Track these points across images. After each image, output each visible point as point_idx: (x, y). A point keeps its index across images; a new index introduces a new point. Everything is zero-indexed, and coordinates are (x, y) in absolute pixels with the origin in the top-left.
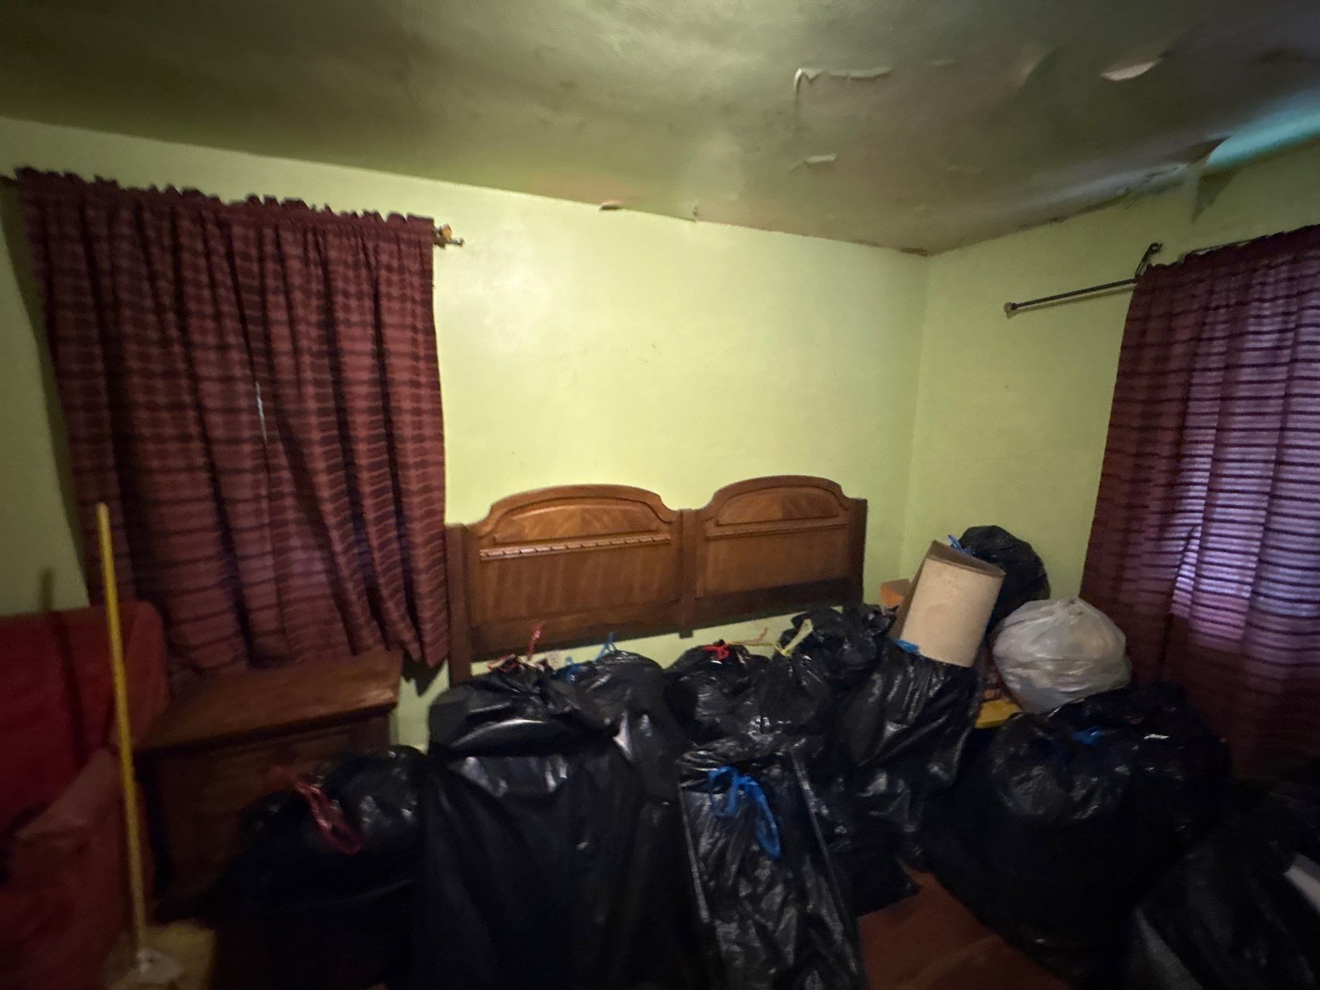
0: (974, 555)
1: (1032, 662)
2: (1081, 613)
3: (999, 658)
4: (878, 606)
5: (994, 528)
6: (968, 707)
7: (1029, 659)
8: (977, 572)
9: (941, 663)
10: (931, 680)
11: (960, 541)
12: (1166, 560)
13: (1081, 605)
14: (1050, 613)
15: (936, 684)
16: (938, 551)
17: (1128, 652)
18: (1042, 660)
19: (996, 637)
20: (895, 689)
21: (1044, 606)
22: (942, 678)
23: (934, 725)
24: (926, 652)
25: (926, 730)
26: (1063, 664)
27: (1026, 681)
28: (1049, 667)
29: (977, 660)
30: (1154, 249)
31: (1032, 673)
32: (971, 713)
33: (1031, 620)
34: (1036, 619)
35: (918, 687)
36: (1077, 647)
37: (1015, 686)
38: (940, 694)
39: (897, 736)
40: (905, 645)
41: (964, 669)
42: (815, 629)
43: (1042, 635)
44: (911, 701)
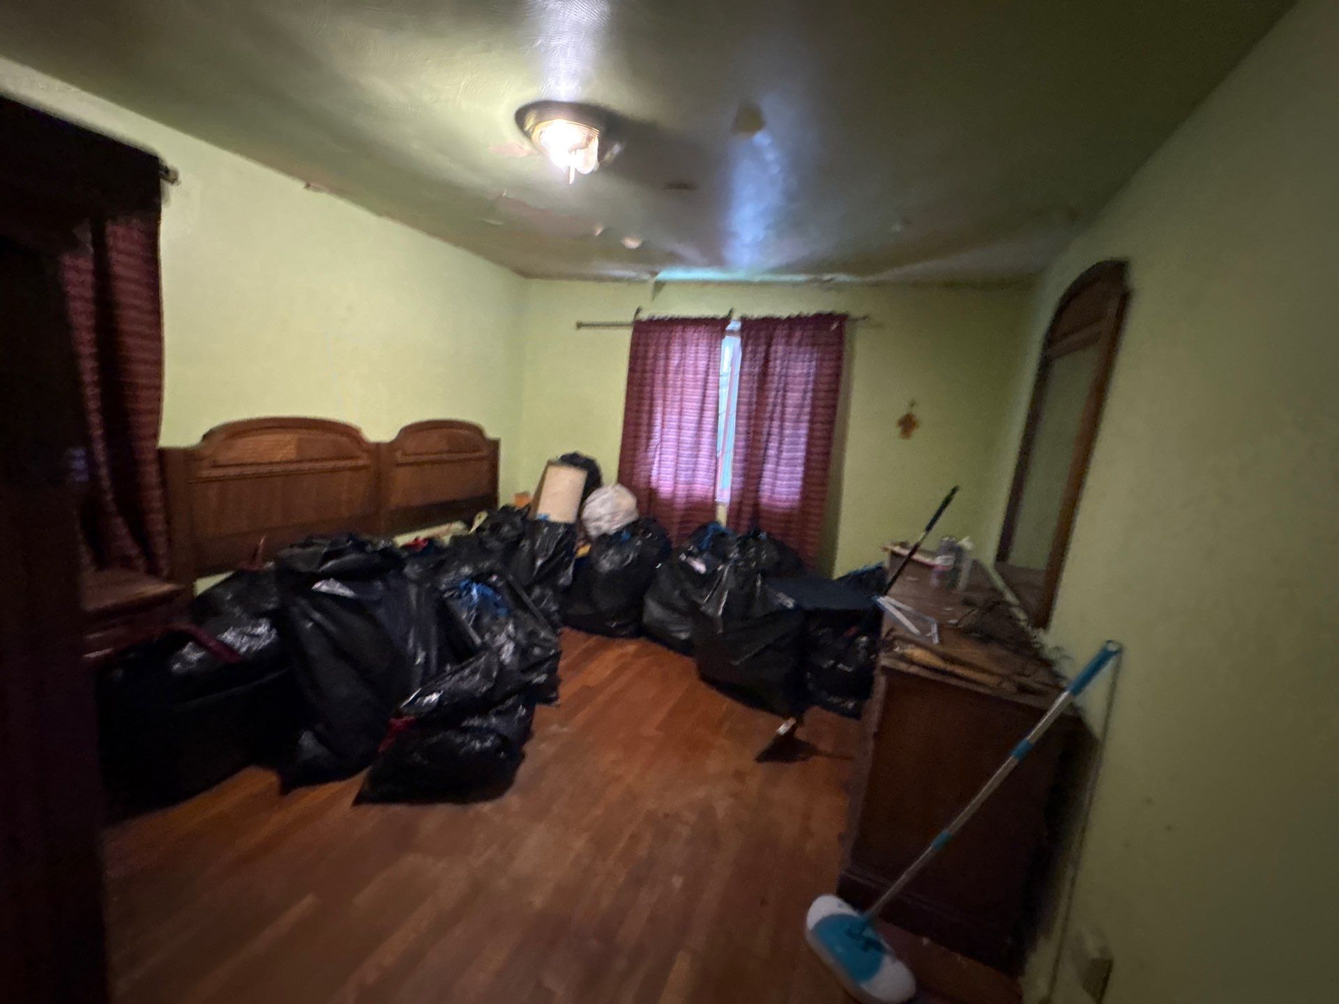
0: (571, 465)
2: (617, 490)
3: (585, 519)
6: (573, 547)
8: (576, 470)
9: (560, 523)
10: (557, 532)
11: (561, 459)
13: (619, 487)
14: (605, 493)
15: (559, 534)
17: (637, 505)
19: (583, 508)
20: (538, 543)
21: (602, 490)
24: (554, 517)
25: (556, 561)
26: (614, 514)
27: (596, 528)
28: (608, 518)
30: (638, 311)
31: (599, 524)
32: (575, 550)
34: (599, 497)
35: (551, 537)
36: (618, 506)
37: (592, 532)
38: (562, 539)
39: (542, 566)
40: (540, 519)
41: (571, 525)
43: (604, 504)
44: (548, 546)
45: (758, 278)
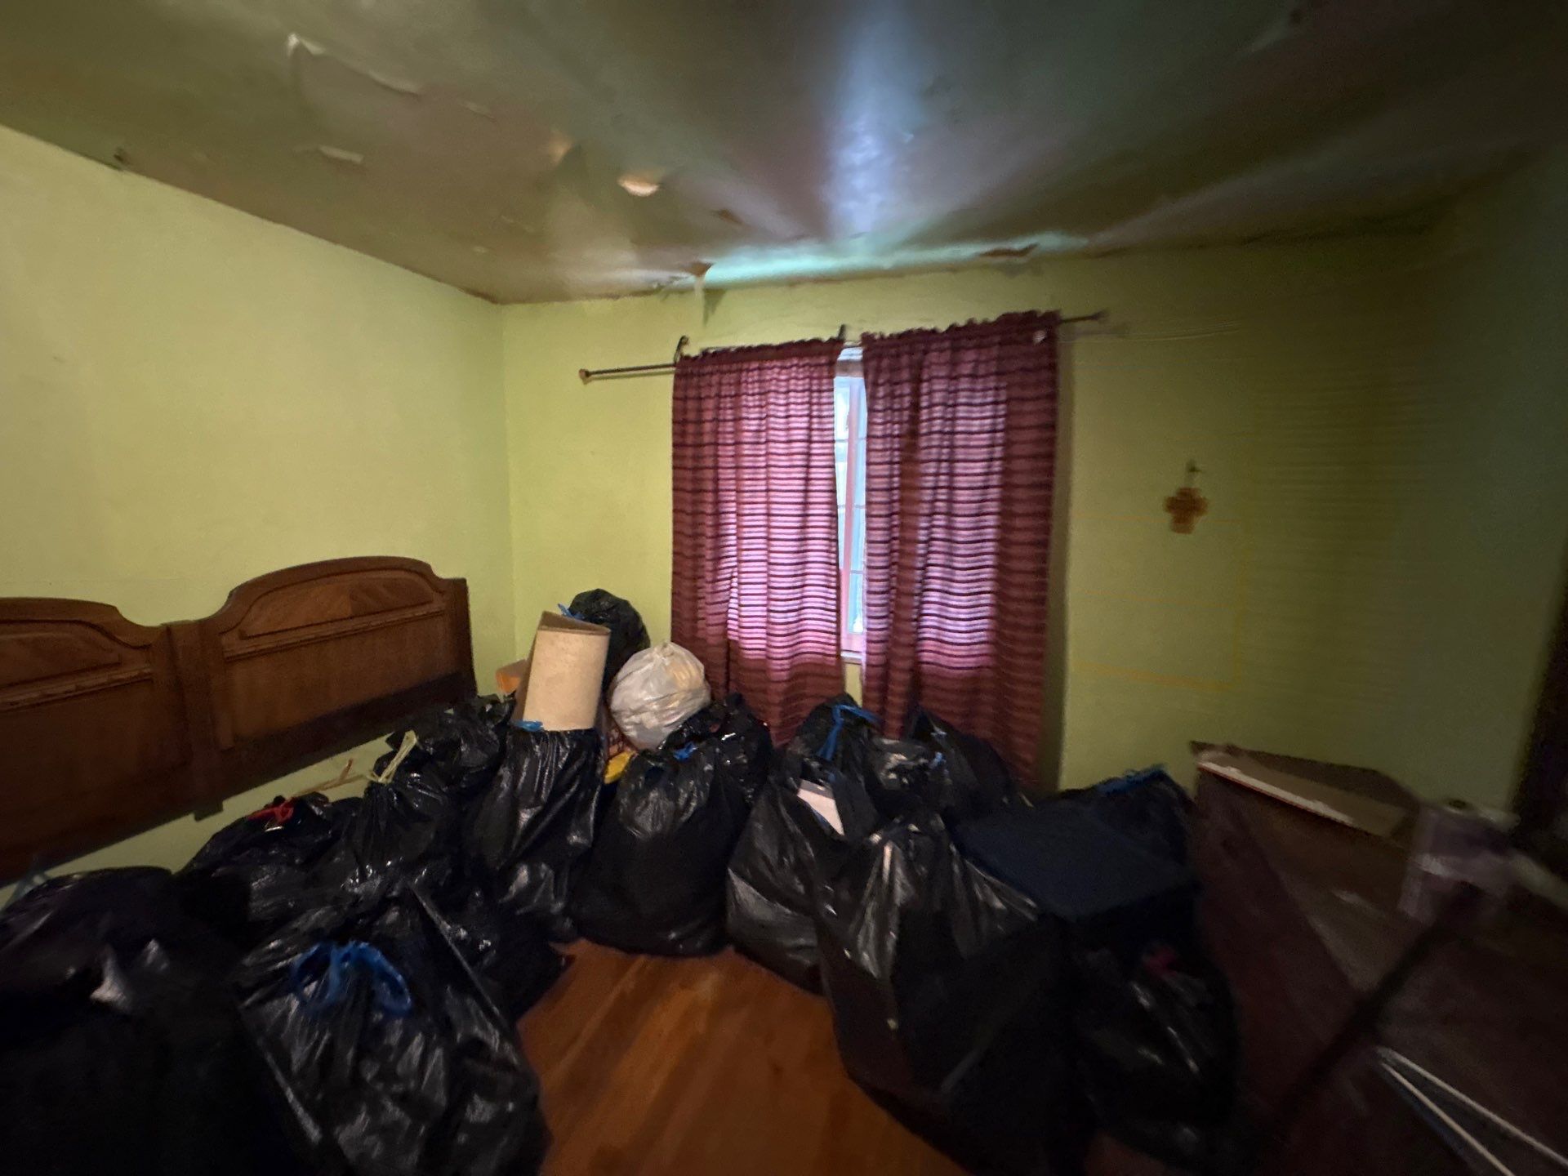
0: (584, 620)
1: (643, 707)
2: (672, 654)
3: (615, 713)
4: (494, 695)
5: (598, 591)
6: (595, 767)
7: (639, 704)
8: (586, 634)
9: (565, 732)
10: (558, 752)
11: (569, 609)
12: (721, 597)
13: (673, 647)
14: (651, 660)
15: (564, 754)
16: (549, 621)
17: (707, 677)
18: (649, 702)
19: (611, 694)
20: (524, 774)
21: (645, 654)
22: (568, 747)
23: (567, 796)
24: (550, 725)
25: (561, 803)
26: (664, 700)
27: (640, 726)
28: (655, 707)
29: (598, 720)
30: (683, 342)
31: (644, 717)
32: (599, 771)
33: (638, 669)
34: (642, 667)
35: (547, 764)
36: (672, 683)
37: (632, 733)
38: (567, 765)
39: (533, 823)
40: (528, 725)
41: (588, 731)
42: (420, 741)
43: (646, 681)
44: (541, 782)
45: (887, 263)
